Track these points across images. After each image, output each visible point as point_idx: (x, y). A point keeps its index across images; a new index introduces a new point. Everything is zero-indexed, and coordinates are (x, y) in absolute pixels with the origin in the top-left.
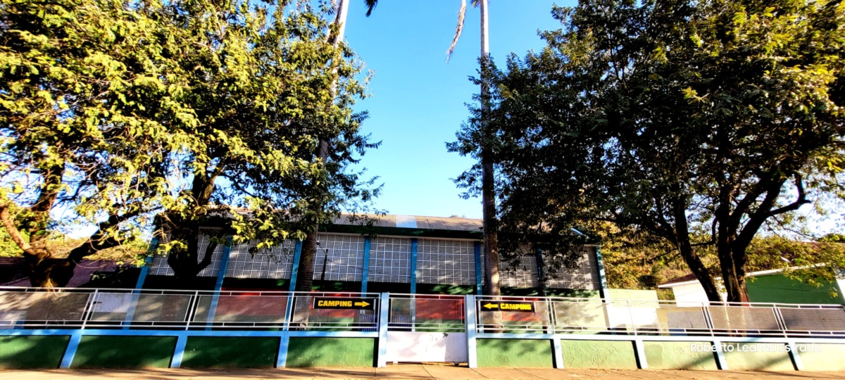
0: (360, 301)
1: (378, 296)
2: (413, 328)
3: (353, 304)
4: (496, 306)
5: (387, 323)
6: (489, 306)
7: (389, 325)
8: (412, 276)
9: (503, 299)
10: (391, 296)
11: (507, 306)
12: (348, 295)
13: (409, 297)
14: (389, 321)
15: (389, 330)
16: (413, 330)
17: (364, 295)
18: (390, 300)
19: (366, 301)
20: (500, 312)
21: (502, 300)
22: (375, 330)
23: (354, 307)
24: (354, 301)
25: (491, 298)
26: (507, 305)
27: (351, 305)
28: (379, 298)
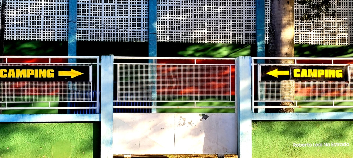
0: (68, 68)
1: (95, 60)
2: (154, 107)
3: (56, 73)
4: (287, 73)
5: (112, 101)
6: (275, 73)
7: (115, 104)
8: (150, 30)
9: (299, 62)
10: (116, 61)
11: (304, 73)
12: (47, 60)
13: (146, 61)
14: (115, 98)
15: (116, 111)
16: (154, 111)
17: (73, 60)
18: (115, 67)
19: (76, 68)
20: (292, 83)
21: (296, 64)
22: (94, 112)
23: (57, 78)
24: (57, 69)
25: (279, 61)
26: (304, 71)
27: (52, 75)
28: (98, 64)
